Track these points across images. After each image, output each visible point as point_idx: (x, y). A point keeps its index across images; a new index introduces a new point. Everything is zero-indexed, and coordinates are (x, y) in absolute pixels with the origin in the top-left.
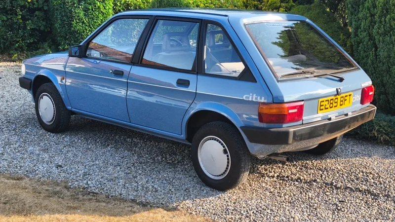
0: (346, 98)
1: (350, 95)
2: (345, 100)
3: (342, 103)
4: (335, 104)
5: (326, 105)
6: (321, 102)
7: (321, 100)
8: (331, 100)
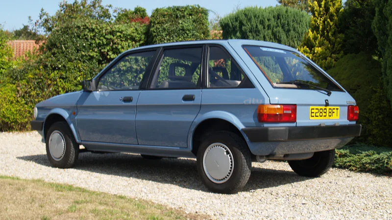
0: (334, 111)
1: (337, 109)
2: (333, 112)
3: (330, 114)
4: (324, 114)
5: (316, 113)
6: (312, 109)
7: (311, 107)
8: (320, 109)
